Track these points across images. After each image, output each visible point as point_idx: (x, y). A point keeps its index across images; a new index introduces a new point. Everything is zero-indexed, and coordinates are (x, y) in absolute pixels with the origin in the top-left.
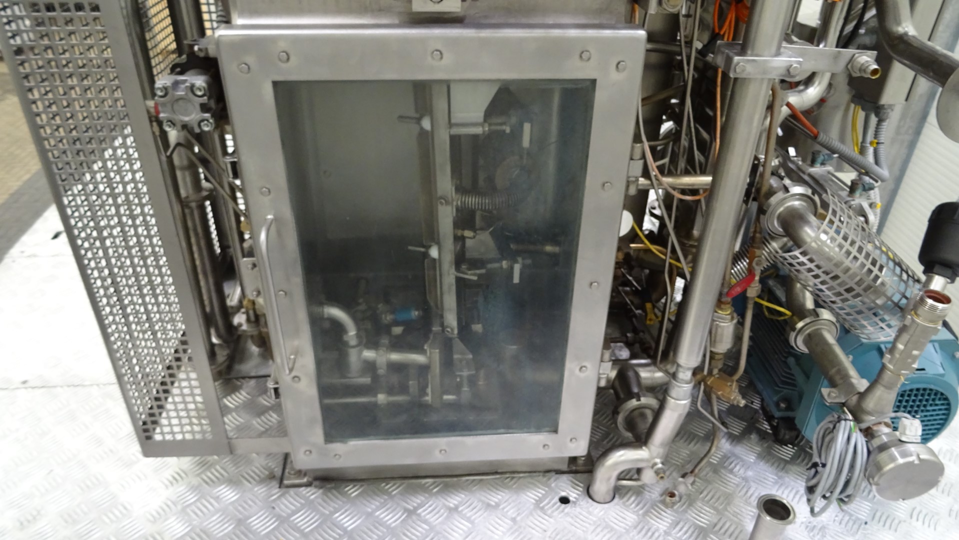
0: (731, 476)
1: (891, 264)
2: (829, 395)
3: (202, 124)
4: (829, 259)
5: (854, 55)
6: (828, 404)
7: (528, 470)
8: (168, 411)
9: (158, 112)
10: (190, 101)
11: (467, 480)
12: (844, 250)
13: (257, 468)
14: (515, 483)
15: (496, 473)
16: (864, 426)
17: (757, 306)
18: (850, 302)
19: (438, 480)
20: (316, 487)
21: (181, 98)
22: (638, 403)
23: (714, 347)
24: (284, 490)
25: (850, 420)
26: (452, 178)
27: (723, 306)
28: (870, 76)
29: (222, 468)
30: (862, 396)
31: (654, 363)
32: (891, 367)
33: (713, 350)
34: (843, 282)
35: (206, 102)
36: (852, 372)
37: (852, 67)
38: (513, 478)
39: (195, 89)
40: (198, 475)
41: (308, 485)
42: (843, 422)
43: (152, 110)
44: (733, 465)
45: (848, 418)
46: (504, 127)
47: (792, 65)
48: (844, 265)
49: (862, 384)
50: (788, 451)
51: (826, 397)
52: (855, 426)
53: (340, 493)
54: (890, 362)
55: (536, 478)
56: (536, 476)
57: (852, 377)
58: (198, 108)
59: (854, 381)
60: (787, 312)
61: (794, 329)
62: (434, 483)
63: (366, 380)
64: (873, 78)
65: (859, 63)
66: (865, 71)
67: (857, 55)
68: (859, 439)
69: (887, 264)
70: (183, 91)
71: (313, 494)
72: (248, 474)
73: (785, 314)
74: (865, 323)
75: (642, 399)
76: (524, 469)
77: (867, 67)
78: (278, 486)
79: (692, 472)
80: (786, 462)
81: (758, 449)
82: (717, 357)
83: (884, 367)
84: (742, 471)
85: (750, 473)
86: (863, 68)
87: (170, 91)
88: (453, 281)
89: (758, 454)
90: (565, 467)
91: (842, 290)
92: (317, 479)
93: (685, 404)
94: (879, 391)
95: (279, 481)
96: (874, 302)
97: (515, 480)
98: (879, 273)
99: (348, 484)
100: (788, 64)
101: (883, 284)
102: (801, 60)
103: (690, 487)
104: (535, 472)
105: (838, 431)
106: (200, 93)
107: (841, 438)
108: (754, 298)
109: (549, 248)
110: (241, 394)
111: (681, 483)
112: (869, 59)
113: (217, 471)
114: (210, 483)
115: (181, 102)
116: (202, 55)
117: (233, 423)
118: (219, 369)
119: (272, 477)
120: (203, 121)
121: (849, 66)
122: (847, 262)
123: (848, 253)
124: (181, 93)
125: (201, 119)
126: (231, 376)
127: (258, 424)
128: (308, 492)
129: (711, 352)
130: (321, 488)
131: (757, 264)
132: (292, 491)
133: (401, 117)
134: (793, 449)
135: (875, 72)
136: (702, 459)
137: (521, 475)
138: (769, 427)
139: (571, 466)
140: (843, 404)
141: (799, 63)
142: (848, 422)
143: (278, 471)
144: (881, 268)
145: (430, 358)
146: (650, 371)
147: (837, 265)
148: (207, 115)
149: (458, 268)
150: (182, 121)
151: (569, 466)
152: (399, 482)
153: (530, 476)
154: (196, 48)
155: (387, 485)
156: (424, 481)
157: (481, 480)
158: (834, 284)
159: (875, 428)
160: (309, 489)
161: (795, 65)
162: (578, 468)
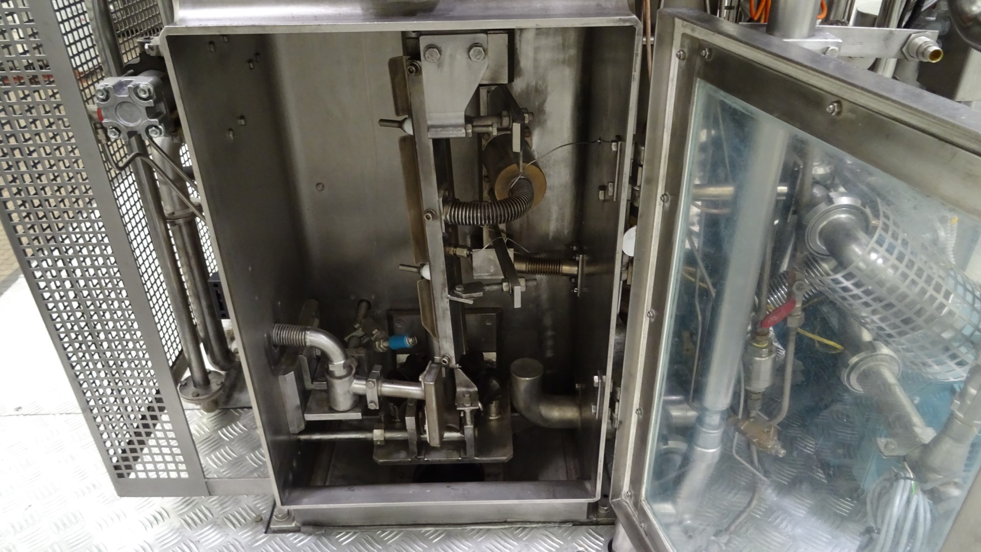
0: (776, 534)
1: (960, 290)
2: (886, 445)
3: (150, 130)
4: (881, 283)
5: (910, 35)
6: (885, 458)
7: (542, 520)
8: (150, 447)
9: (101, 118)
10: (133, 104)
11: (473, 529)
12: (899, 272)
13: (244, 509)
14: (526, 535)
15: (506, 522)
16: (929, 486)
17: (800, 338)
18: (908, 336)
19: (440, 529)
20: (304, 533)
21: (123, 103)
22: (665, 447)
23: (749, 386)
24: (270, 535)
25: (911, 479)
26: (439, 189)
27: (758, 338)
28: (929, 60)
29: (207, 508)
30: (927, 448)
31: (687, 401)
32: (961, 415)
33: (748, 388)
34: (900, 310)
35: (153, 105)
36: (916, 419)
37: (908, 49)
38: (525, 528)
39: (138, 90)
40: (181, 515)
41: (296, 530)
42: (902, 482)
43: (96, 116)
44: (779, 520)
45: (908, 475)
46: (490, 129)
47: (828, 48)
48: (900, 291)
49: (926, 434)
50: (846, 506)
51: (882, 449)
52: (916, 486)
53: (329, 540)
54: (960, 409)
55: (551, 530)
56: (551, 527)
57: (915, 425)
58: (144, 111)
59: (918, 430)
60: (838, 346)
61: (846, 365)
62: (436, 531)
63: (357, 416)
64: (934, 62)
65: (916, 44)
66: (923, 54)
67: (913, 35)
68: (921, 502)
69: (955, 289)
70: (126, 94)
71: (300, 541)
72: (234, 516)
73: (835, 349)
74: (930, 361)
75: (670, 442)
76: (537, 519)
77: (926, 49)
78: (264, 530)
79: (727, 529)
80: (843, 518)
81: (810, 502)
82: (754, 396)
83: (952, 416)
84: (789, 528)
85: (799, 531)
86: (921, 50)
87: (112, 94)
88: (448, 305)
89: (809, 508)
90: (583, 518)
91: (898, 321)
92: (306, 524)
93: (713, 453)
94: (947, 444)
95: (266, 526)
96: (939, 335)
97: (527, 530)
98: (944, 301)
99: (339, 531)
100: (825, 46)
101: (951, 313)
102: (840, 41)
103: (724, 548)
104: (549, 522)
105: (895, 492)
106: (144, 96)
107: (898, 501)
108: (796, 328)
109: (566, 269)
110: (237, 426)
111: (714, 542)
112: (928, 40)
113: (201, 511)
114: (193, 525)
115: (125, 106)
116: (153, 54)
117: (225, 459)
118: (214, 398)
119: (259, 520)
120: (151, 126)
121: (904, 50)
122: (903, 287)
123: (905, 276)
124: (124, 95)
125: (147, 125)
126: (228, 407)
127: (252, 460)
128: (296, 539)
129: (746, 391)
130: (310, 534)
131: (798, 289)
132: (278, 536)
133: (382, 120)
134: (851, 502)
135: (935, 54)
136: (742, 512)
137: (534, 526)
138: (824, 476)
139: (591, 516)
140: (904, 458)
141: (838, 44)
142: (909, 481)
143: (266, 513)
144: (947, 295)
145: (425, 391)
146: (682, 409)
147: (892, 290)
148: (155, 121)
149: (451, 291)
150: (127, 127)
151: (588, 517)
152: (396, 530)
153: (544, 527)
154: (146, 46)
155: (383, 532)
156: (424, 530)
157: (489, 530)
158: (889, 313)
159: (942, 489)
160: (297, 535)
161: (832, 48)
162: (599, 519)
